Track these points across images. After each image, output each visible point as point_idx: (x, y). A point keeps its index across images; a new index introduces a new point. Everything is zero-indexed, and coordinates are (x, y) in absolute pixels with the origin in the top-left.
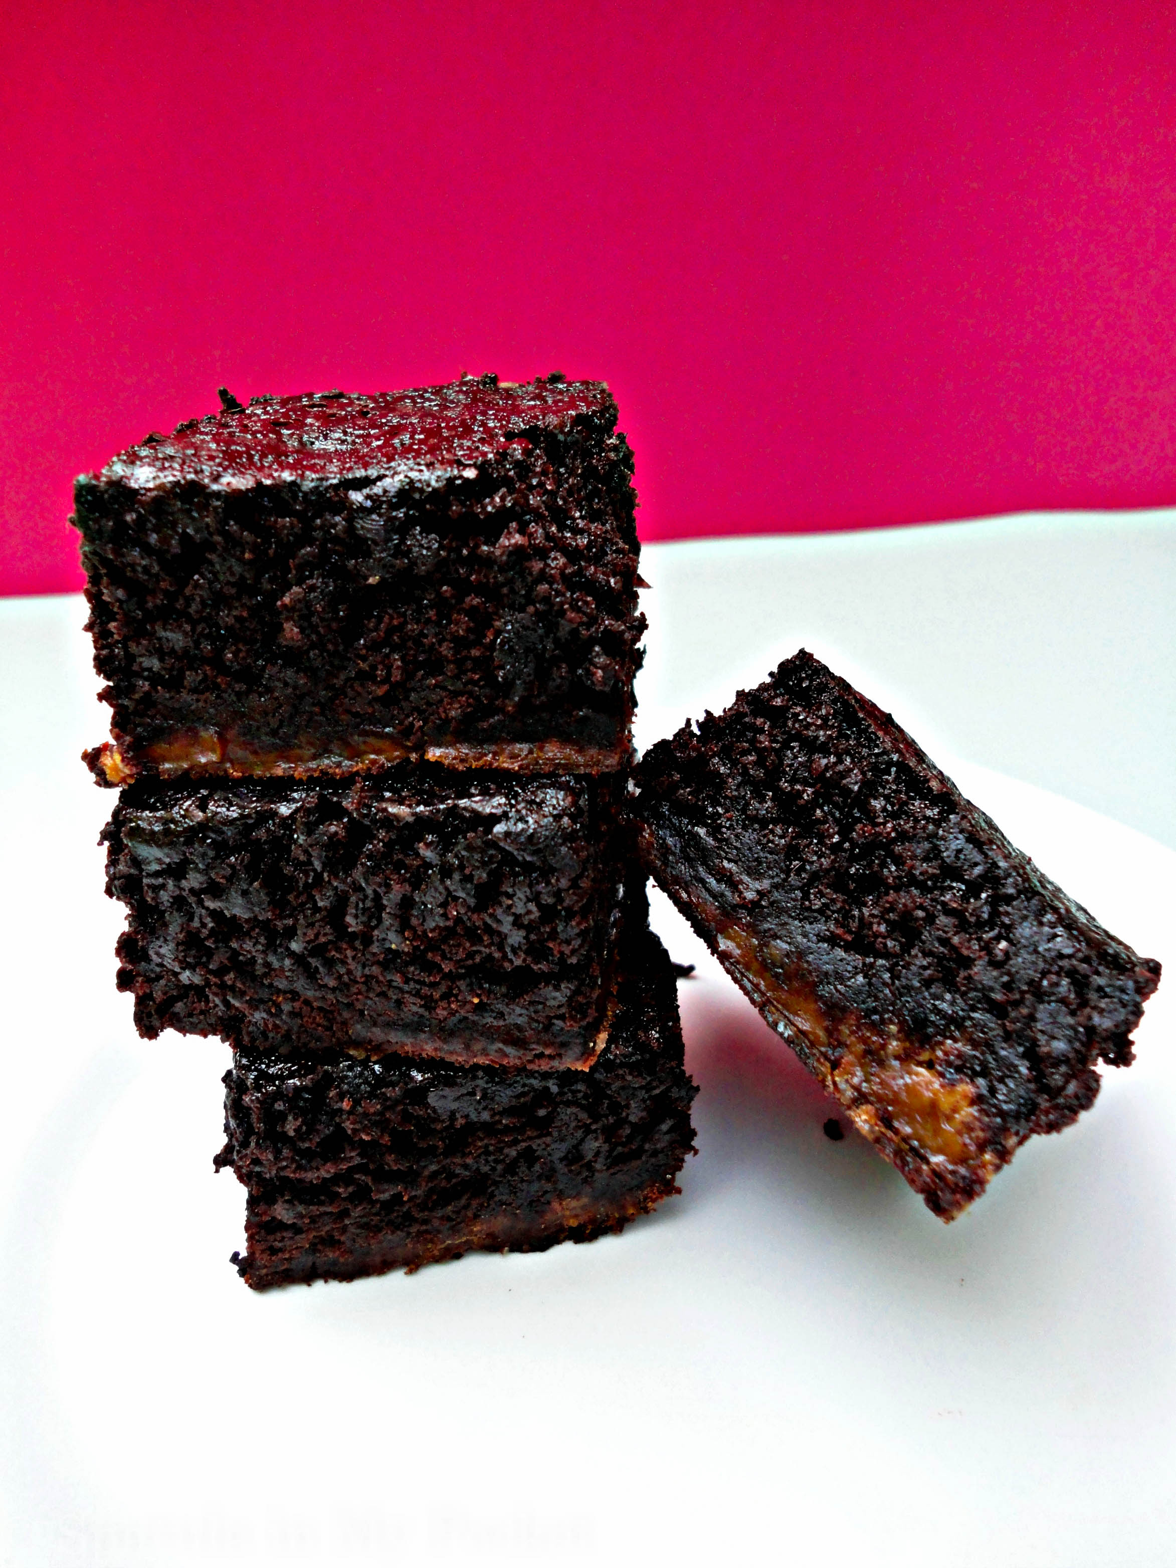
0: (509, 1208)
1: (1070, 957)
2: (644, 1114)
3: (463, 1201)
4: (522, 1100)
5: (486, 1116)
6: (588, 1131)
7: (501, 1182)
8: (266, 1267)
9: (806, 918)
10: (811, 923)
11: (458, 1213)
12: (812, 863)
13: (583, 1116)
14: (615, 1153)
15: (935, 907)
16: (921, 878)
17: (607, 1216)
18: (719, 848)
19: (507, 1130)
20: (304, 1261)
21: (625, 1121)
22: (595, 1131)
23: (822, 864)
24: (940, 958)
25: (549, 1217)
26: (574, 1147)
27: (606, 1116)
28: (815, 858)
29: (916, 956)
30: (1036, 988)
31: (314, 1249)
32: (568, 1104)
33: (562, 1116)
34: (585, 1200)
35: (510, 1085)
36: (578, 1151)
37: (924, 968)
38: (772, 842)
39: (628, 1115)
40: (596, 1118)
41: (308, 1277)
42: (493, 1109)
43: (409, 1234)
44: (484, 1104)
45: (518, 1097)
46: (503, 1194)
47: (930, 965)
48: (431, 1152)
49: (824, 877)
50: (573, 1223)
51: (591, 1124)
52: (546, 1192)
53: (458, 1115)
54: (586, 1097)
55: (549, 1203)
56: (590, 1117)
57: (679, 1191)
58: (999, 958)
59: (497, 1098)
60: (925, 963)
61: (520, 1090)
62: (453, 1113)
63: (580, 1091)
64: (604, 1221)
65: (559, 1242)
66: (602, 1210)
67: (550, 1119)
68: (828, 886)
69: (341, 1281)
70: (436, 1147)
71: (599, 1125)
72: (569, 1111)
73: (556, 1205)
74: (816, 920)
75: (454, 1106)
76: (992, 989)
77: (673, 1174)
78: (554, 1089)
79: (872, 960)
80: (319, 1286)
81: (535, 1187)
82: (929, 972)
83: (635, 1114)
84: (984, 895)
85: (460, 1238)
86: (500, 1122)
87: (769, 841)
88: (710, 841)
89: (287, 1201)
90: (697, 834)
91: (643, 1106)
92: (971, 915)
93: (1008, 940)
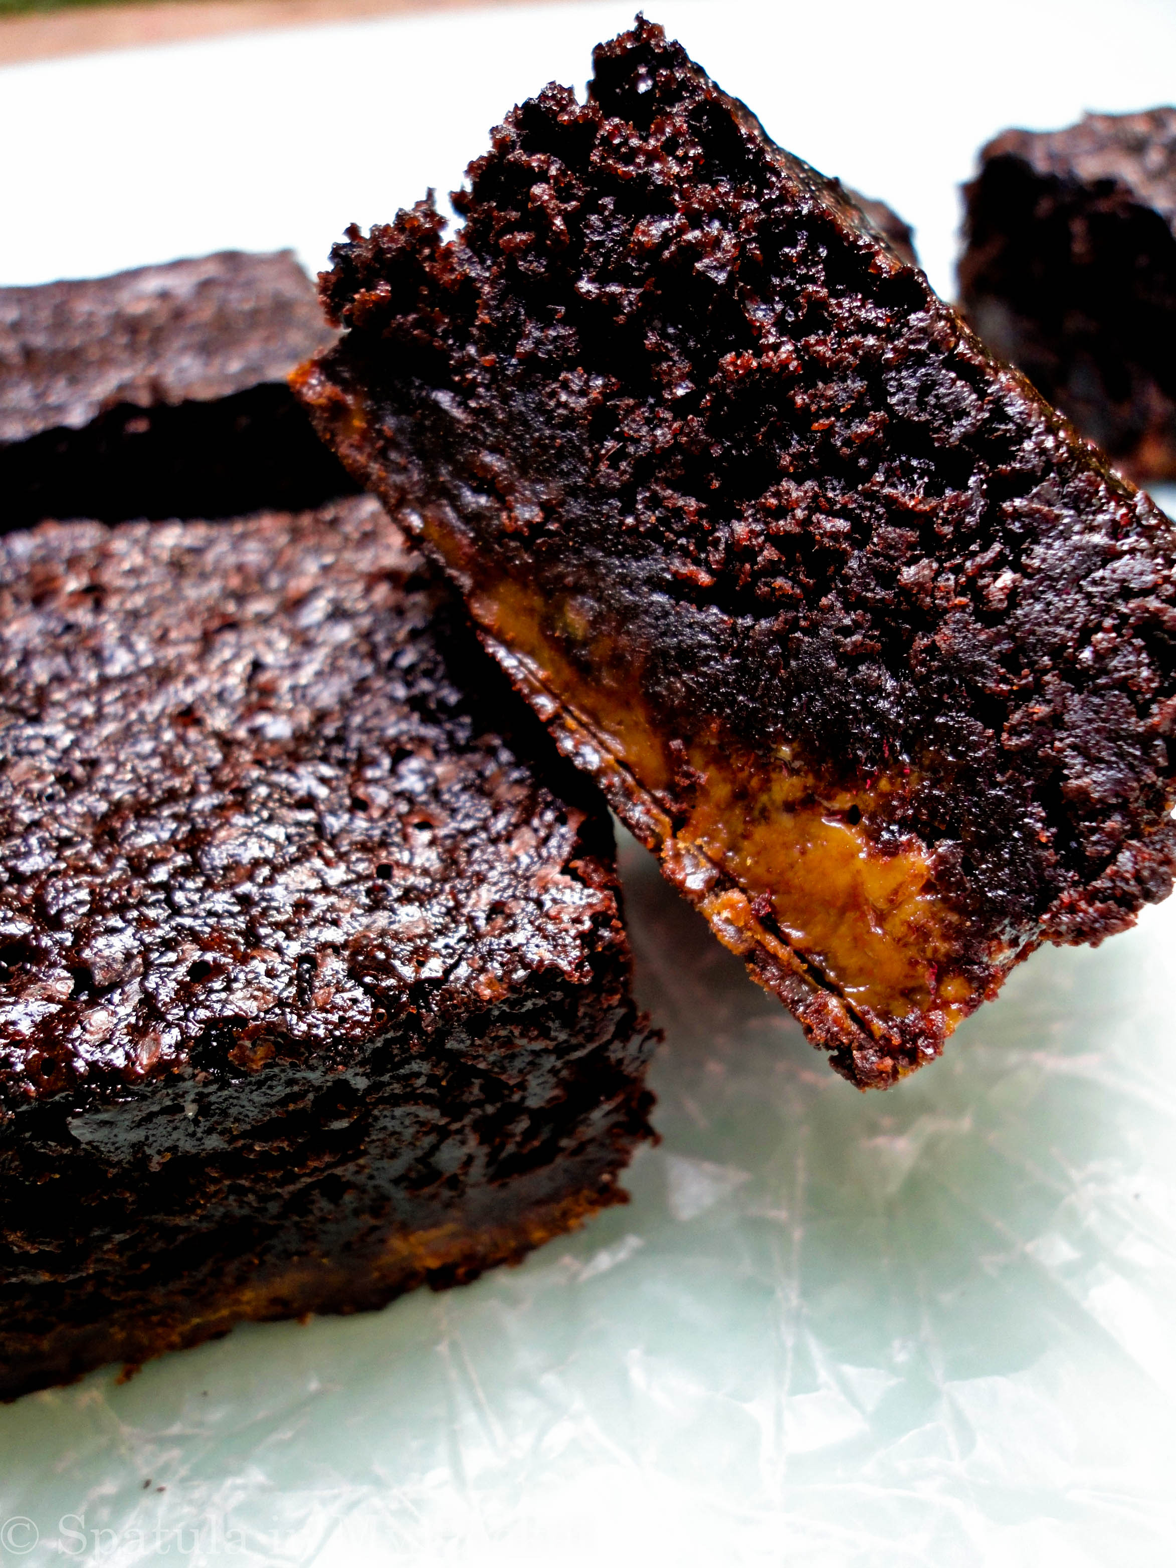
1: (1145, 592)
2: (556, 1092)
4: (291, 1107)
5: (214, 1142)
6: (443, 1133)
9: (626, 549)
10: (638, 559)
12: (636, 441)
13: (432, 1115)
14: (504, 1154)
15: (872, 509)
16: (846, 451)
17: (495, 1245)
18: (473, 427)
21: (520, 1109)
22: (460, 1131)
23: (654, 442)
24: (878, 610)
25: (386, 1259)
26: (418, 1160)
27: (479, 1104)
28: (645, 430)
29: (831, 607)
30: (1066, 661)
32: (395, 1101)
34: (450, 1227)
35: (260, 1084)
36: (428, 1165)
37: (847, 631)
38: (565, 405)
39: (523, 1099)
40: (455, 1110)
42: (230, 1131)
44: (204, 1124)
45: (284, 1102)
47: (857, 625)
49: (660, 467)
50: (433, 1263)
51: (448, 1124)
54: (433, 1080)
56: (443, 1114)
57: (623, 1198)
58: (996, 605)
59: (233, 1111)
60: (847, 621)
61: (280, 1091)
62: (138, 1147)
63: (418, 1075)
67: (360, 1130)
68: (668, 483)
71: (467, 1120)
72: (398, 1112)
74: (648, 553)
75: (138, 1135)
76: (978, 668)
77: (614, 1175)
78: (361, 1083)
79: (749, 621)
82: (857, 638)
84: (972, 481)
87: (560, 405)
88: (458, 413)
90: (436, 404)
92: (945, 522)
93: (1017, 567)
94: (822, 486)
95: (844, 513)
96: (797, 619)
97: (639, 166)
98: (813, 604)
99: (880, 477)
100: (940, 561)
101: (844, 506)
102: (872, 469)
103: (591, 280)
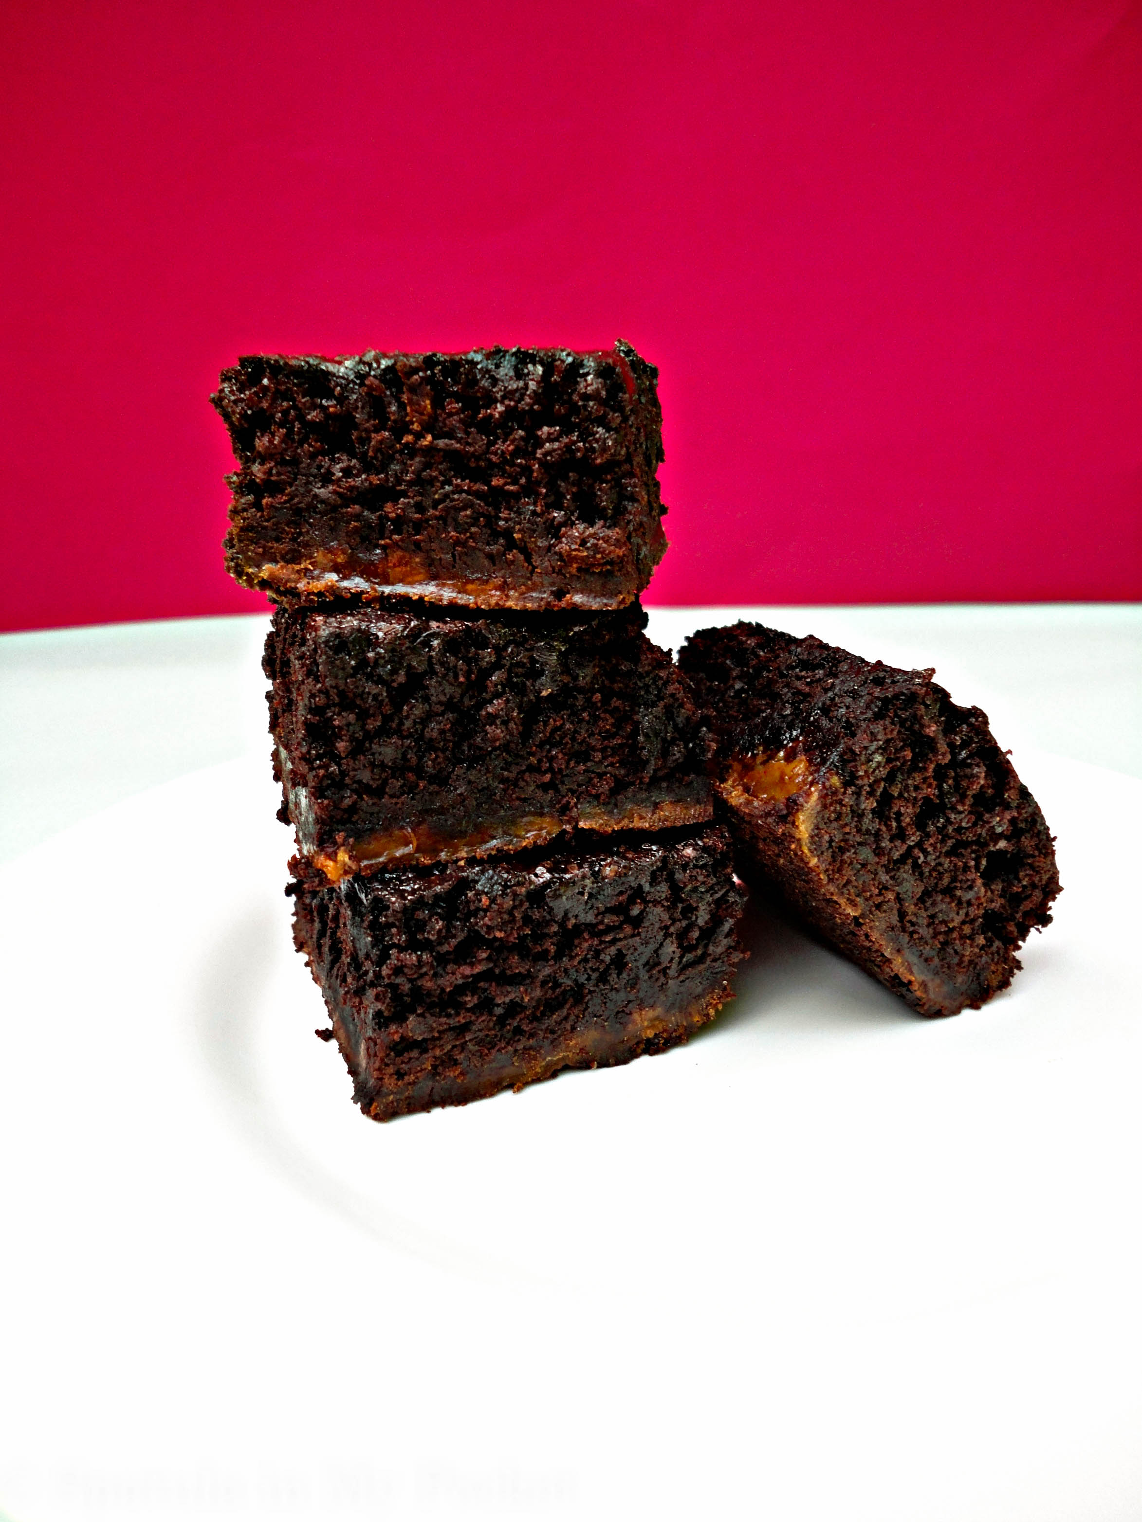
0: (599, 1020)
3: (565, 1011)
7: (594, 991)
8: (393, 1093)
11: (559, 1023)
19: (609, 929)
20: (425, 1086)
31: (435, 1072)
33: (650, 916)
41: (426, 1106)
43: (516, 1051)
46: (595, 1004)
48: (543, 956)
52: (629, 1002)
53: (570, 915)
55: (631, 1014)
64: (675, 1031)
65: (637, 1056)
66: (674, 1019)
69: (456, 1106)
70: (547, 951)
73: (636, 1016)
80: (437, 1112)
81: (622, 995)
83: (702, 917)
85: (558, 1053)
86: (602, 922)
89: (418, 1015)
91: (709, 909)
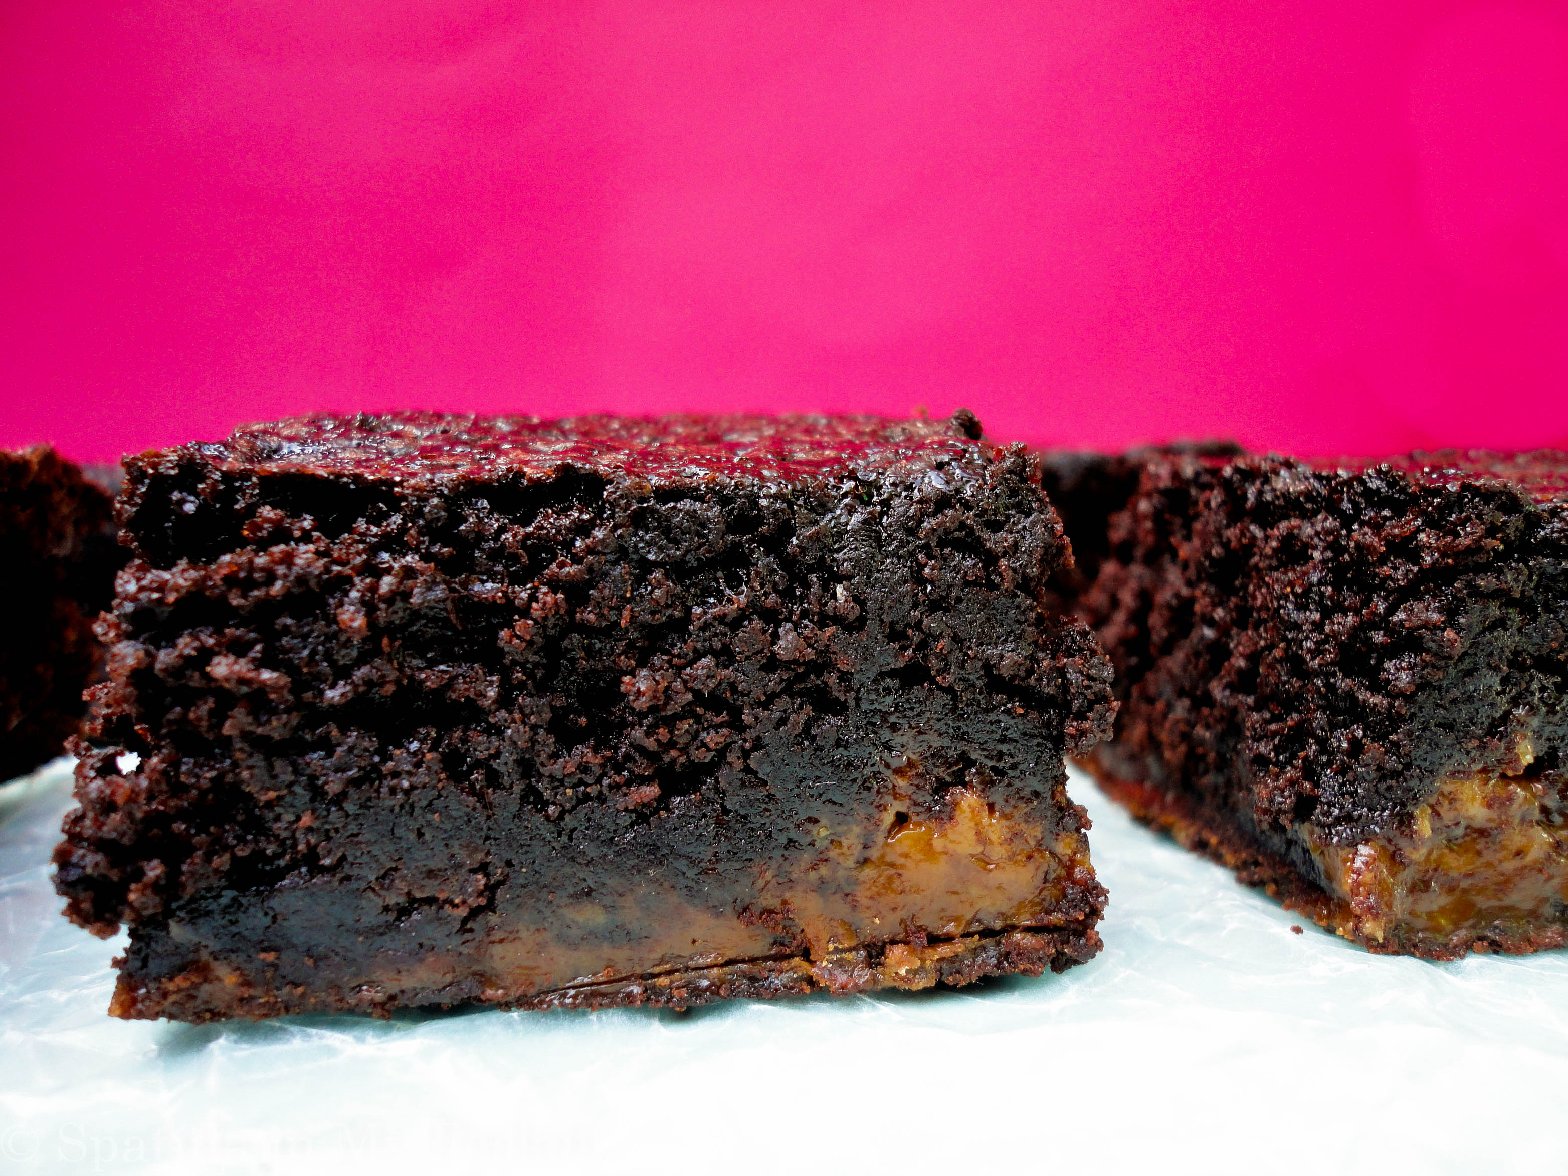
15: (715, 634)
23: (513, 742)
28: (494, 741)
49: (536, 753)
58: (852, 613)
60: (776, 715)
68: (553, 758)
74: (589, 814)
92: (766, 594)
93: (840, 579)
94: (667, 652)
95: (699, 655)
96: (742, 748)
97: (285, 576)
98: (741, 728)
99: (698, 610)
100: (788, 619)
101: (695, 650)
102: (688, 610)
103: (333, 686)
